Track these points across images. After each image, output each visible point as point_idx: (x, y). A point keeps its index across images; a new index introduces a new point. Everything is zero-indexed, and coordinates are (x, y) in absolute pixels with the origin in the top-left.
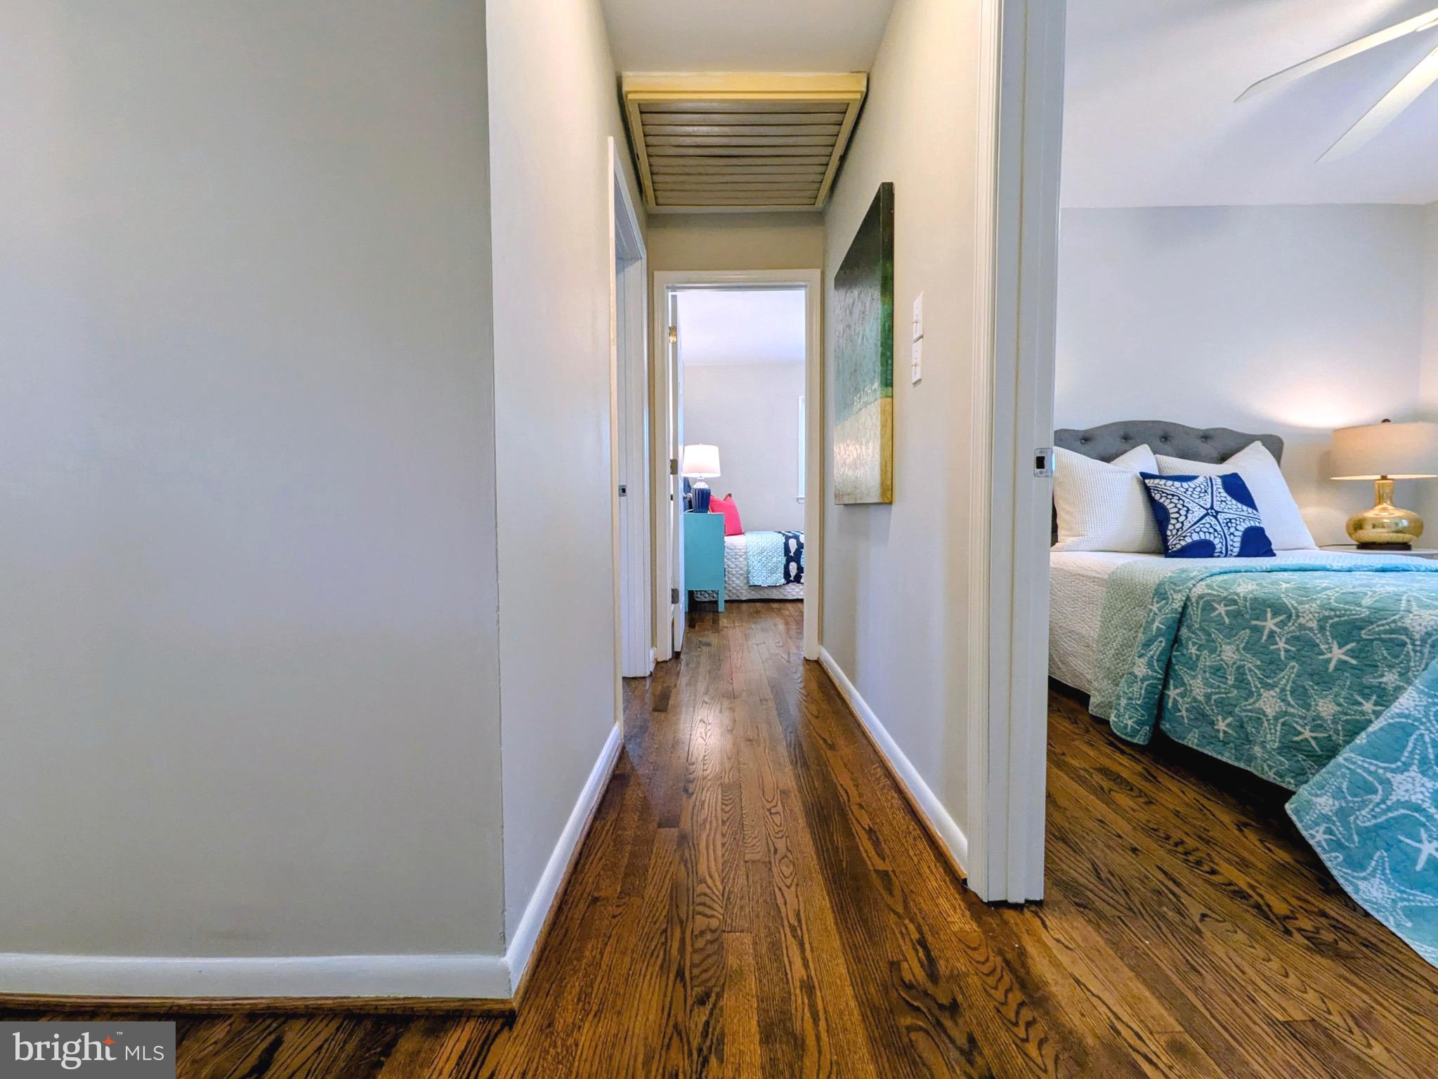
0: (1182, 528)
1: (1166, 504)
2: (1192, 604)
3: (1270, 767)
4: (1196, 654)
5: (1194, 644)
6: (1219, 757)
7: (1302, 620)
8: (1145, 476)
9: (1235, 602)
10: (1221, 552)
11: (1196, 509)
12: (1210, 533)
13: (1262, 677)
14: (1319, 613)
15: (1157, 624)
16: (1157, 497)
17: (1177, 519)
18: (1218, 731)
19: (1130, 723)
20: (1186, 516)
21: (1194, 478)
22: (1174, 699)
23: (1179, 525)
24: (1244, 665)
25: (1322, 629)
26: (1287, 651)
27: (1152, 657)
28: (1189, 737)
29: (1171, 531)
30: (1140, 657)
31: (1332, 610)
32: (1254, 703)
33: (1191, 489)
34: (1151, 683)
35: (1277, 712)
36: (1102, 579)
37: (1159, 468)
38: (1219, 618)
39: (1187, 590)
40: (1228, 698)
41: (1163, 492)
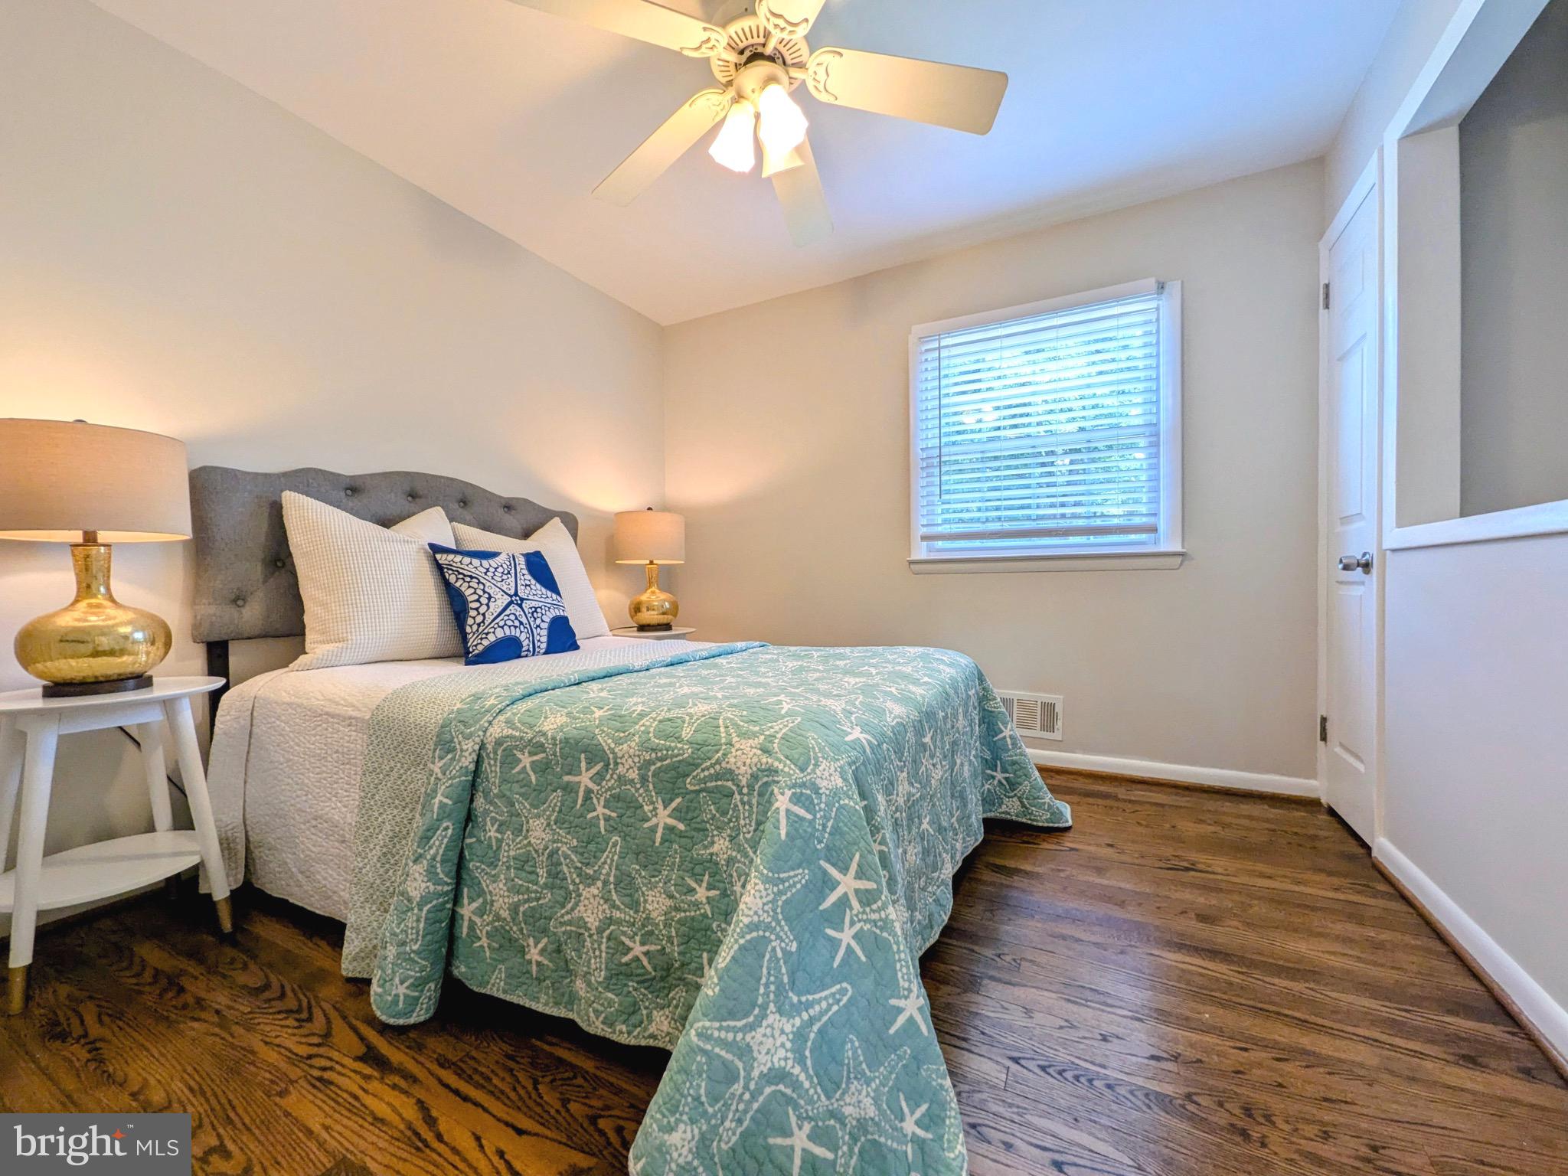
0: (483, 622)
1: (463, 589)
2: (488, 755)
3: (597, 1012)
4: (496, 838)
5: (494, 820)
6: (534, 1006)
7: (621, 769)
8: (435, 549)
9: (540, 748)
10: (528, 650)
11: (499, 596)
12: (516, 627)
13: (579, 865)
14: (639, 756)
15: (439, 797)
16: (452, 579)
17: (477, 609)
18: (530, 962)
19: (402, 990)
20: (488, 605)
21: (495, 555)
22: (470, 920)
23: (479, 619)
24: (558, 849)
25: (644, 779)
26: (607, 819)
27: (434, 858)
28: (492, 981)
29: (471, 626)
30: (415, 862)
31: (653, 750)
32: (573, 909)
33: (492, 570)
34: (434, 906)
35: (600, 921)
36: (363, 720)
37: (457, 541)
38: (522, 776)
39: (481, 733)
40: (541, 906)
41: (460, 573)
